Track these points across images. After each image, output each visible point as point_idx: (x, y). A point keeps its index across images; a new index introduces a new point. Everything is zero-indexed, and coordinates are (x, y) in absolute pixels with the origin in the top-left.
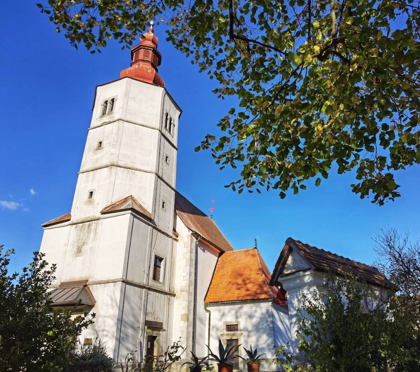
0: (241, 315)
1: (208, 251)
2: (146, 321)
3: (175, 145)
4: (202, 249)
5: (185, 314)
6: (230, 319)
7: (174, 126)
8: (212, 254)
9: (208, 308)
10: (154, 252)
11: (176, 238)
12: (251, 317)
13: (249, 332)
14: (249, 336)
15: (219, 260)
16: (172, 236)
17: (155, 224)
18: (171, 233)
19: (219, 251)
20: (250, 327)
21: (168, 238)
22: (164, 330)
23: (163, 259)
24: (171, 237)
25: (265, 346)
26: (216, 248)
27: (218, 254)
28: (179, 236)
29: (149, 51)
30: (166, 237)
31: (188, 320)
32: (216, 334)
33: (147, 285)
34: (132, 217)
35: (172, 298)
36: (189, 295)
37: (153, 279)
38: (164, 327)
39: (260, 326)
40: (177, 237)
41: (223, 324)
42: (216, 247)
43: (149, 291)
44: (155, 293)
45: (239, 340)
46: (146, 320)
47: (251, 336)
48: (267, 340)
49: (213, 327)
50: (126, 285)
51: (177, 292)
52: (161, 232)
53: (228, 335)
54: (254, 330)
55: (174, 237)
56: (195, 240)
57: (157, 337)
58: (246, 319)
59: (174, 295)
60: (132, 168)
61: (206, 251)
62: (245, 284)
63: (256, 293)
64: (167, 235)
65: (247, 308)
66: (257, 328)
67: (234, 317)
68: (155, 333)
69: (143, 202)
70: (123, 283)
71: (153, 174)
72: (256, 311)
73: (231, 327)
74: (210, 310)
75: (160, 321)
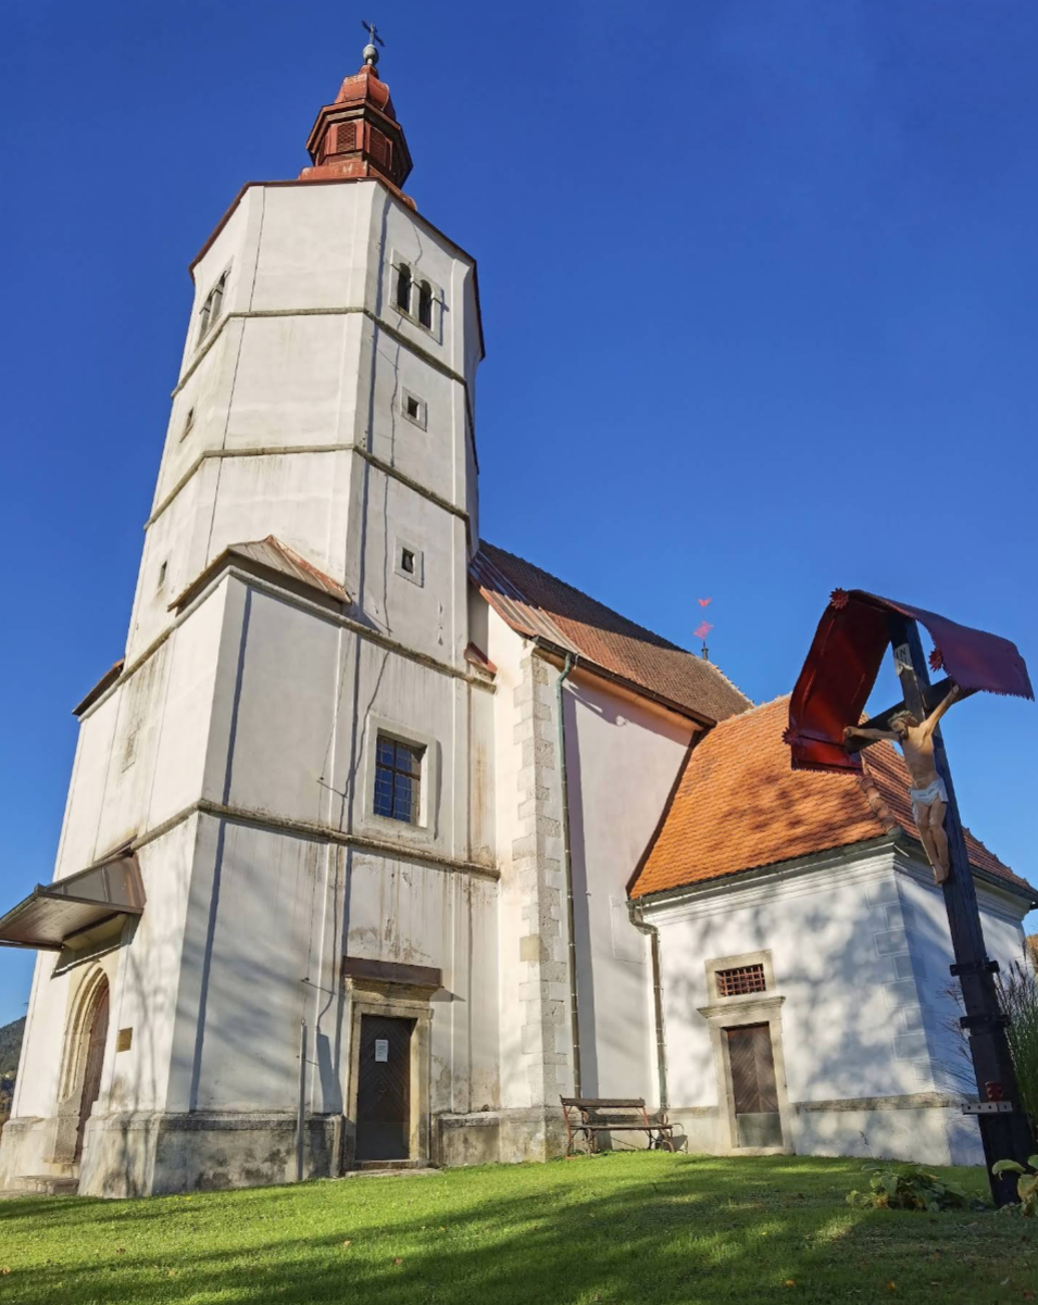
0: (774, 921)
1: (631, 721)
2: (345, 958)
3: (452, 368)
4: (600, 710)
5: (532, 936)
6: (735, 945)
7: (444, 308)
8: (656, 732)
9: (648, 919)
10: (373, 718)
11: (486, 679)
12: (815, 921)
13: (815, 983)
14: (814, 1002)
15: (693, 756)
16: (463, 669)
17: (366, 620)
18: (457, 661)
19: (691, 725)
20: (815, 966)
21: (445, 678)
22: (452, 997)
23: (425, 747)
24: (455, 674)
25: (887, 1035)
26: (670, 709)
27: (689, 738)
28: (497, 673)
29: (355, 121)
30: (434, 674)
31: (544, 955)
32: (689, 1004)
33: (345, 829)
34: (244, 588)
35: (484, 884)
36: (541, 867)
37: (376, 811)
38: (450, 984)
39: (861, 955)
40: (493, 676)
41: (707, 971)
42: (673, 707)
43: (355, 855)
44: (389, 862)
45: (771, 1025)
46: (349, 955)
47: (825, 1001)
48: (897, 1010)
49: (676, 982)
50: (228, 826)
51: (502, 863)
52: (402, 655)
53: (726, 1008)
54: (835, 975)
55: (474, 673)
56: (553, 674)
57: (416, 1019)
58: (798, 935)
59: (496, 876)
60: (271, 449)
61: (620, 719)
62: (789, 805)
63: (830, 827)
64: (441, 668)
65: (795, 892)
66: (845, 965)
67: (749, 930)
68: (400, 1007)
69: (312, 551)
70: (205, 815)
71: (344, 452)
72: (834, 897)
73: (736, 980)
74: (656, 925)
75: (427, 963)
